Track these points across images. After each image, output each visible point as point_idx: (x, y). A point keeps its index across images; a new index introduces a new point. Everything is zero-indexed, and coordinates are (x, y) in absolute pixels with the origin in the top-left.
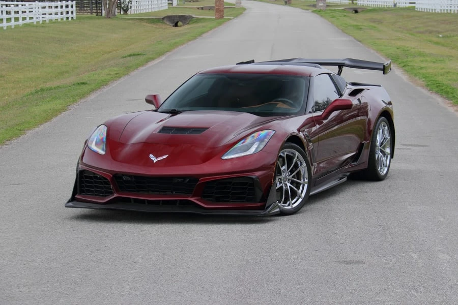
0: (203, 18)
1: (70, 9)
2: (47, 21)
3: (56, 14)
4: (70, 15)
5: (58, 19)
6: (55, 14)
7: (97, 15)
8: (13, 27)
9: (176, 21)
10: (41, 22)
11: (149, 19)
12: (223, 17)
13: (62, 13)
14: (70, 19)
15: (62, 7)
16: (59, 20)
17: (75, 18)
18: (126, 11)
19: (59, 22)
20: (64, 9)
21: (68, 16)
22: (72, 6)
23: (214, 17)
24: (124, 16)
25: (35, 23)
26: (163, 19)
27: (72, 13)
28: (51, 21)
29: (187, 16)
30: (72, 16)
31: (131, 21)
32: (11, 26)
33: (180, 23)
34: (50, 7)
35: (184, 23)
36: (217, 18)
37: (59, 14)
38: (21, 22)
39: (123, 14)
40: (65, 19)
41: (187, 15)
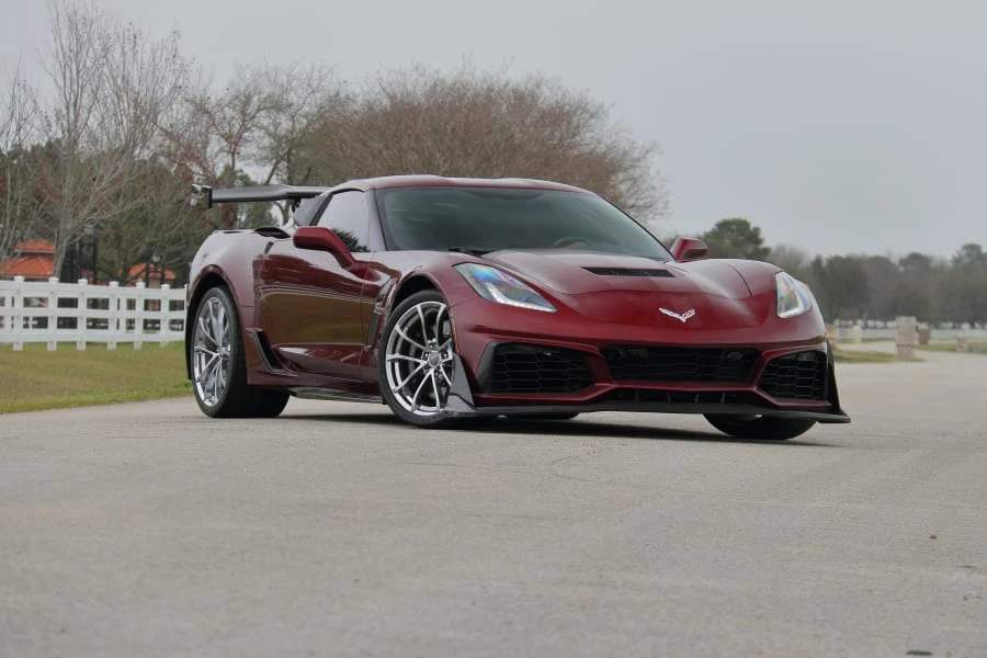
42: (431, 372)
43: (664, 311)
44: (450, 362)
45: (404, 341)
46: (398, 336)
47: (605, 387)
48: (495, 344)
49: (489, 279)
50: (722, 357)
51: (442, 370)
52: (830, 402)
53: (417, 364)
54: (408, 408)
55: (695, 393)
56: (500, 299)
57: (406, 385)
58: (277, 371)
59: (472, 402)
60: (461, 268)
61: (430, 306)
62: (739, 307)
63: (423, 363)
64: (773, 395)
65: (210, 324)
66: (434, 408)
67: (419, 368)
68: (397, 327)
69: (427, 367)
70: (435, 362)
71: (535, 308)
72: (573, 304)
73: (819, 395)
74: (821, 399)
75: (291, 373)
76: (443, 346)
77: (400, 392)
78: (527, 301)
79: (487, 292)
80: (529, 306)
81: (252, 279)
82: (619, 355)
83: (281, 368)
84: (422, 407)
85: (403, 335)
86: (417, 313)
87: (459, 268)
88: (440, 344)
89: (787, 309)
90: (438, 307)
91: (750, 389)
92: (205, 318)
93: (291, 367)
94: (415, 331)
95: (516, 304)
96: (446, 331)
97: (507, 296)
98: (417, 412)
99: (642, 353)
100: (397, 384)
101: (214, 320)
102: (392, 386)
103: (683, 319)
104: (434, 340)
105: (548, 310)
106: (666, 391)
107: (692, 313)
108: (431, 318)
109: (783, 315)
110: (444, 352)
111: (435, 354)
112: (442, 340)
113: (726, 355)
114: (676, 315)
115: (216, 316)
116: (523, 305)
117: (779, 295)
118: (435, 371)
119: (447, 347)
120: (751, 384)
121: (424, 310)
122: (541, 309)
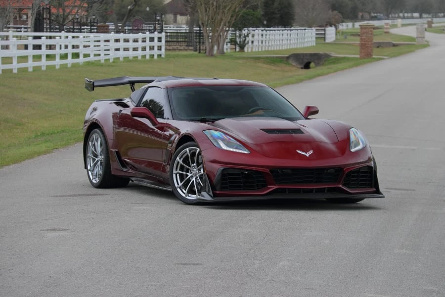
0: (344, 58)
1: (156, 43)
2: (121, 59)
3: (135, 49)
4: (156, 52)
5: (137, 57)
6: (133, 50)
7: (200, 52)
8: (69, 66)
9: (306, 61)
10: (111, 61)
11: (267, 58)
12: (371, 55)
13: (144, 49)
14: (156, 57)
15: (144, 41)
16: (140, 58)
17: (163, 56)
18: (242, 47)
19: (140, 61)
20: (148, 44)
21: (152, 52)
22: (160, 39)
23: (358, 56)
24: (240, 53)
25: (103, 61)
26: (288, 58)
27: (160, 48)
28: (126, 58)
29: (322, 55)
30: (159, 52)
31: (240, 61)
32: (67, 64)
33: (312, 65)
34: (126, 41)
35: (317, 65)
36: (361, 58)
37: (140, 49)
38: (81, 60)
39: (239, 51)
40: (148, 57)
41: (321, 52)
42: (194, 179)
43: (299, 152)
44: (202, 175)
45: (181, 165)
46: (178, 162)
47: (272, 188)
48: (222, 169)
49: (219, 138)
50: (326, 172)
51: (198, 178)
52: (375, 188)
53: (187, 176)
54: (184, 195)
55: (313, 189)
56: (224, 147)
57: (183, 185)
58: (124, 169)
59: (212, 195)
60: (206, 132)
61: (192, 149)
62: (333, 148)
63: (190, 175)
64: (349, 187)
65: (94, 145)
66: (195, 195)
67: (188, 177)
68: (178, 158)
69: (192, 177)
70: (196, 174)
71: (240, 151)
72: (258, 149)
73: (370, 186)
74: (371, 187)
75: (131, 171)
76: (199, 167)
77: (180, 188)
78: (236, 148)
79: (218, 144)
80: (237, 151)
81: (112, 124)
82: (279, 173)
83: (126, 168)
84: (190, 195)
85: (181, 162)
86: (187, 152)
87: (205, 132)
88: (198, 167)
89: (355, 146)
90: (197, 150)
91: (339, 186)
92: (92, 142)
93: (131, 168)
94: (186, 160)
95: (232, 150)
96: (200, 161)
97: (227, 145)
98: (187, 197)
99: (289, 172)
100: (178, 184)
101: (96, 143)
102: (176, 185)
103: (307, 155)
104: (195, 164)
105: (246, 152)
106: (300, 189)
107: (311, 152)
108: (193, 154)
109: (353, 150)
110: (199, 170)
111: (195, 171)
112: (198, 165)
113: (327, 170)
114: (304, 153)
115: (97, 141)
116: (234, 150)
117: (351, 141)
118: (195, 179)
119: (200, 168)
120: (339, 183)
121: (190, 151)
122: (243, 152)
